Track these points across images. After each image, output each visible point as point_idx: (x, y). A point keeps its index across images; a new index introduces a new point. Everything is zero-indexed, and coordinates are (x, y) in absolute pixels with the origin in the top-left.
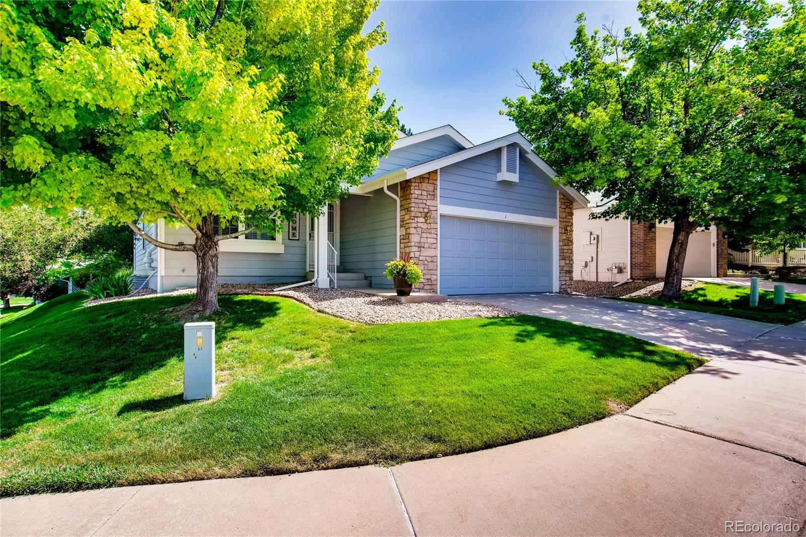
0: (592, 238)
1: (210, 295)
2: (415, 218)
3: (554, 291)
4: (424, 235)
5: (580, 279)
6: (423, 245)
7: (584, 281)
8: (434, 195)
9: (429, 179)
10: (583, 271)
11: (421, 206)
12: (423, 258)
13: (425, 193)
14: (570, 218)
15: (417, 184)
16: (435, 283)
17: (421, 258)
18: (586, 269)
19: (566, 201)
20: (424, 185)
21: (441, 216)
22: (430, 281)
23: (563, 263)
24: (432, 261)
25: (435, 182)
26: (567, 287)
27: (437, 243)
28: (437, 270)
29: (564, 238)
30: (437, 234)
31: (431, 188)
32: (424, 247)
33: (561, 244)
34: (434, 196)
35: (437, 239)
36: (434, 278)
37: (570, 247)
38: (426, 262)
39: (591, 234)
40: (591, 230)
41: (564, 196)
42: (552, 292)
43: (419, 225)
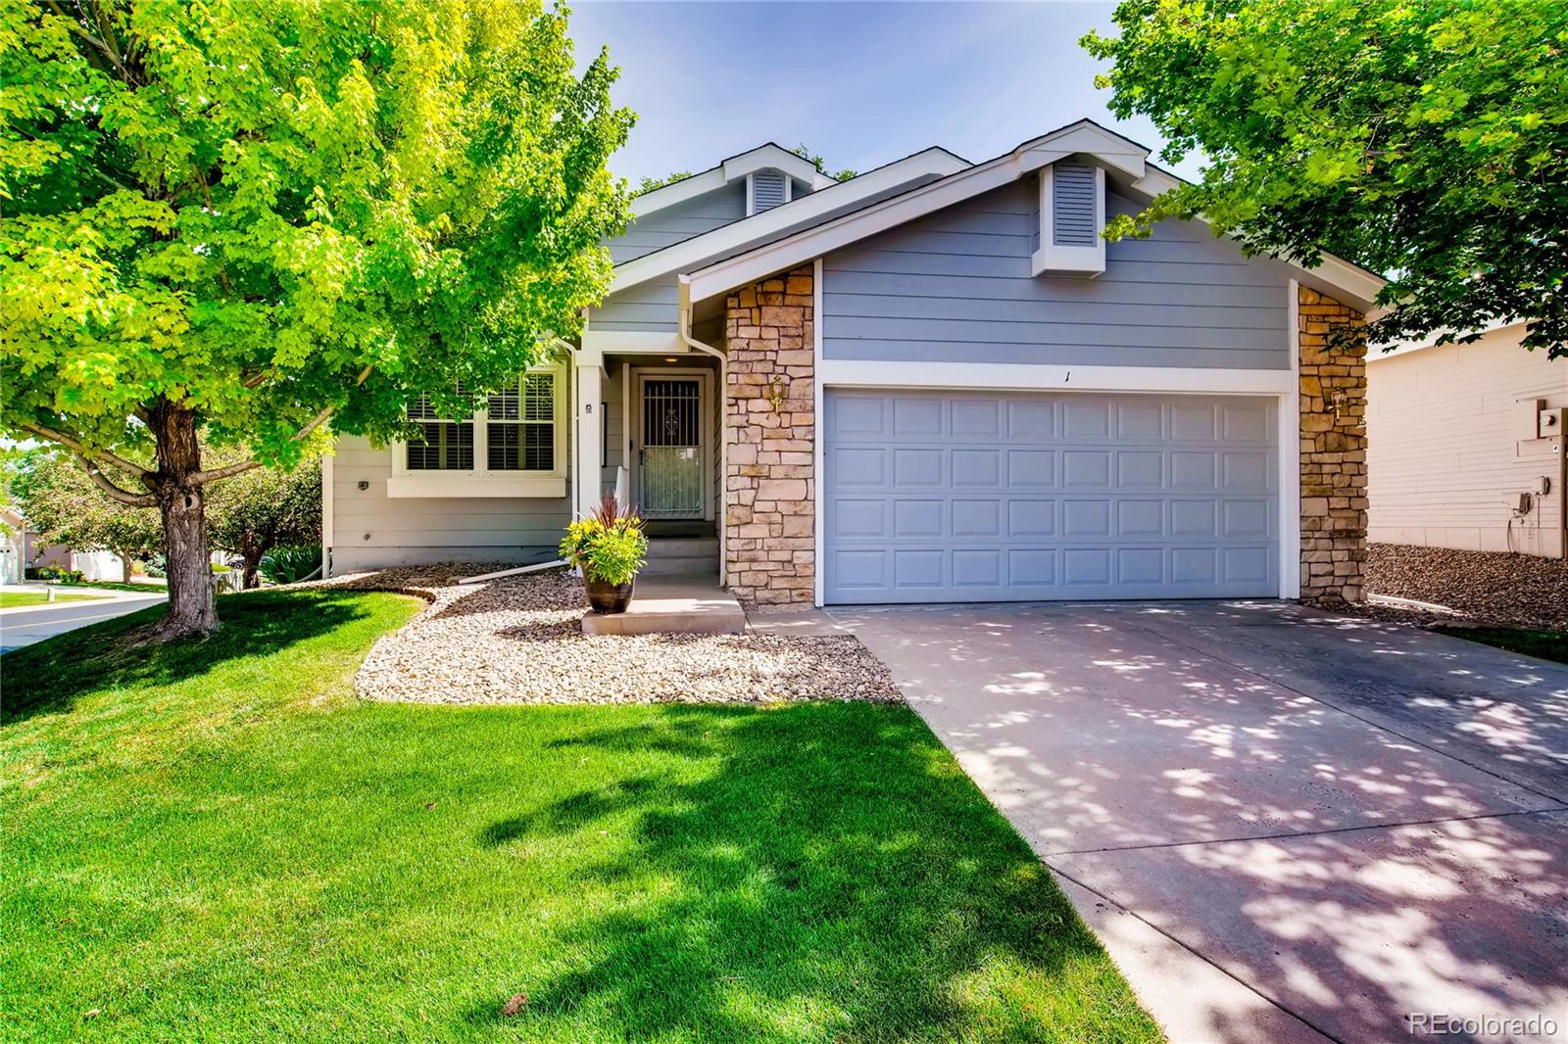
0: (1545, 420)
1: (181, 600)
2: (742, 403)
3: (1284, 595)
4: (769, 445)
5: (1503, 548)
6: (765, 471)
7: (1516, 555)
8: (802, 336)
9: (784, 293)
10: (1516, 523)
11: (758, 367)
12: (769, 506)
13: (773, 333)
14: (1353, 361)
15: (746, 313)
16: (809, 572)
17: (758, 507)
18: (1526, 518)
19: (1332, 310)
20: (769, 313)
21: (826, 389)
22: (788, 566)
23: (1319, 507)
24: (796, 514)
25: (806, 301)
26: (1341, 582)
27: (813, 465)
28: (813, 536)
29: (1324, 427)
30: (813, 441)
31: (792, 317)
32: (768, 477)
33: (1310, 446)
34: (802, 339)
35: (812, 453)
36: (801, 557)
37: (1351, 457)
38: (777, 518)
39: (1542, 405)
40: (1542, 394)
41: (1321, 295)
42: (1276, 599)
43: (753, 418)
